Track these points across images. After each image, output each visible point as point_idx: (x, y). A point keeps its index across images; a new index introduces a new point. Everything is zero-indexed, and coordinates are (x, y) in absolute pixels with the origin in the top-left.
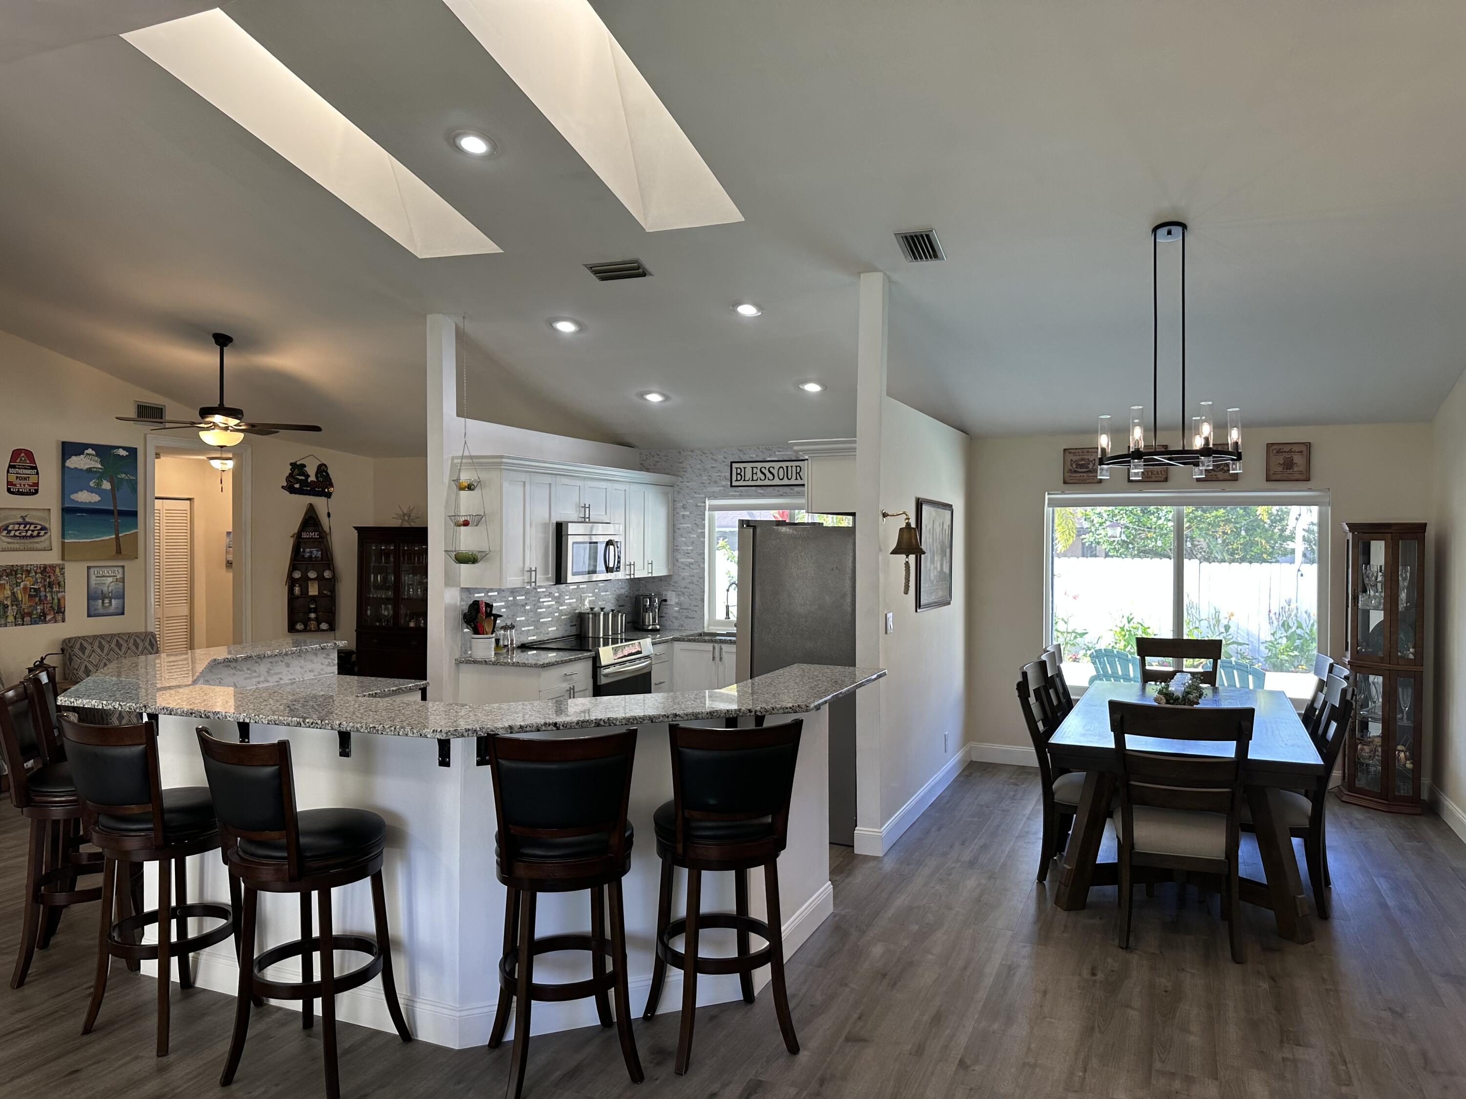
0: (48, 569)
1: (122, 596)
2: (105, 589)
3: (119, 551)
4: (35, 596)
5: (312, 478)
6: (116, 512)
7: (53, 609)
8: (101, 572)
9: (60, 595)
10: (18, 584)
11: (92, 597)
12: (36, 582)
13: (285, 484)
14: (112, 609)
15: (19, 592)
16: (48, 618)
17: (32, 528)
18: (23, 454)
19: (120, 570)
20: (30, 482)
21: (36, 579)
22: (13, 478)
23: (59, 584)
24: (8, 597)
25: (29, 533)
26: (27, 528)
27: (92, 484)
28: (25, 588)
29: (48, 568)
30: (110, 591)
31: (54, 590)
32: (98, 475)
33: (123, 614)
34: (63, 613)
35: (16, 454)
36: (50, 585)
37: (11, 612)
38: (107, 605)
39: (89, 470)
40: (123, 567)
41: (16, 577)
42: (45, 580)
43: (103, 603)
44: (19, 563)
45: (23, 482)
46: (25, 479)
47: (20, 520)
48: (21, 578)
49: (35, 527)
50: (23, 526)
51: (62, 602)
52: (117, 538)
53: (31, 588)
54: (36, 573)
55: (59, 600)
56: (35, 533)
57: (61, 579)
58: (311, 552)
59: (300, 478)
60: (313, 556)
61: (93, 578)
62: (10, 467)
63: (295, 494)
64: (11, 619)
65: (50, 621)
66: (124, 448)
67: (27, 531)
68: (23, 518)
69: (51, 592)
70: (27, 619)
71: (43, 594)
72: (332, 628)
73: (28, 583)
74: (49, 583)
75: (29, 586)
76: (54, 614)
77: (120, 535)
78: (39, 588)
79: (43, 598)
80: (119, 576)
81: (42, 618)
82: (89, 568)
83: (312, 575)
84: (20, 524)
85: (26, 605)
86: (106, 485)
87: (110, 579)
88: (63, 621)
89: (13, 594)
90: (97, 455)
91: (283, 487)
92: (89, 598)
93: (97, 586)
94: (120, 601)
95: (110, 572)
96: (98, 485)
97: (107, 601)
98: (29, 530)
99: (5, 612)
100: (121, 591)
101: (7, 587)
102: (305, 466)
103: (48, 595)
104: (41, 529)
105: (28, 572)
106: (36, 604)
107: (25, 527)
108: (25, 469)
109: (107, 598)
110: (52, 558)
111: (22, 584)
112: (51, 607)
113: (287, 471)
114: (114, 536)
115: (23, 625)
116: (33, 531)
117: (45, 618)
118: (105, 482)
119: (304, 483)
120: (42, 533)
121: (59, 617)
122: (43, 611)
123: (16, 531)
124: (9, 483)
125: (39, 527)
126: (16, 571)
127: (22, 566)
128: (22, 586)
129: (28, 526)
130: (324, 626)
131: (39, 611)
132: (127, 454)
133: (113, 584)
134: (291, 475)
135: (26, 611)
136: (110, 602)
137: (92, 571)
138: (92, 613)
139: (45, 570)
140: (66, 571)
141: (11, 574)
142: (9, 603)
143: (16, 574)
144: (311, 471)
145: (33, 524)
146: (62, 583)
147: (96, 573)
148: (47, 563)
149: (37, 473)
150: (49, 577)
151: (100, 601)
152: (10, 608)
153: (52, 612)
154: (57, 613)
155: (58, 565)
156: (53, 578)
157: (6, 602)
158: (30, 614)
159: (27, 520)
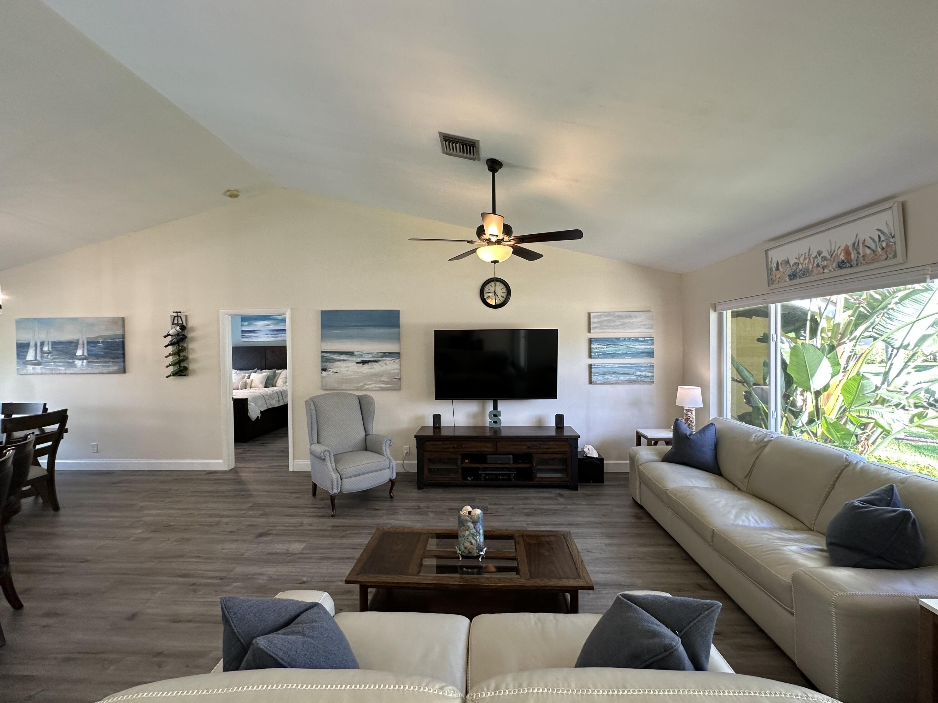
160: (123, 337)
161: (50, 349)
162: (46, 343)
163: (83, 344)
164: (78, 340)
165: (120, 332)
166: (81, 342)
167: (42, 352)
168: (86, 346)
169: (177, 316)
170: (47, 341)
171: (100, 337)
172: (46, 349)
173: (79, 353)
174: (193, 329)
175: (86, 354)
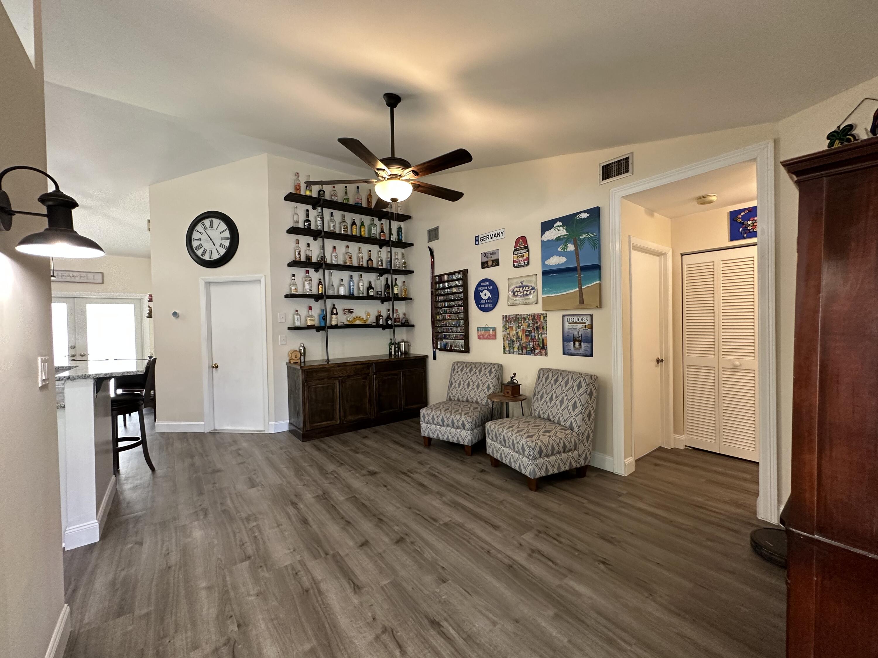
0: (536, 318)
1: (590, 340)
2: (576, 333)
3: (582, 302)
4: (529, 336)
6: (579, 268)
7: (539, 346)
8: (572, 320)
9: (543, 336)
10: (519, 327)
11: (566, 339)
12: (529, 326)
14: (582, 351)
15: (520, 332)
16: (537, 351)
17: (527, 289)
18: (521, 240)
19: (589, 318)
20: (524, 258)
21: (529, 324)
22: (516, 258)
23: (543, 327)
24: (514, 335)
25: (525, 292)
26: (524, 290)
27: (560, 249)
28: (523, 330)
29: (536, 316)
30: (580, 335)
31: (540, 332)
32: (564, 240)
33: (591, 355)
34: (546, 349)
35: (518, 240)
36: (538, 329)
37: (516, 344)
38: (577, 346)
39: (558, 239)
40: (591, 315)
41: (518, 322)
42: (534, 325)
43: (574, 344)
44: (519, 314)
45: (521, 259)
46: (522, 256)
47: (520, 284)
48: (521, 323)
49: (529, 288)
50: (521, 288)
51: (545, 341)
52: (581, 290)
53: (526, 330)
54: (529, 320)
55: (543, 340)
56: (528, 293)
57: (544, 324)
61: (566, 324)
62: (515, 250)
64: (516, 350)
65: (537, 354)
66: (585, 212)
67: (524, 291)
68: (522, 283)
69: (538, 334)
70: (524, 351)
71: (533, 334)
73: (524, 326)
74: (537, 327)
75: (525, 328)
76: (541, 349)
77: (583, 288)
78: (531, 330)
79: (533, 337)
80: (588, 323)
81: (532, 352)
82: (564, 316)
84: (520, 287)
85: (524, 340)
86: (571, 247)
87: (580, 326)
88: (546, 355)
89: (517, 333)
90: (563, 225)
92: (564, 340)
93: (570, 331)
94: (589, 345)
95: (580, 319)
96: (564, 249)
97: (577, 343)
98: (525, 290)
99: (513, 345)
100: (589, 335)
101: (514, 329)
103: (536, 335)
104: (532, 289)
105: (525, 319)
106: (529, 341)
107: (523, 289)
108: (522, 249)
109: (577, 341)
110: (537, 309)
111: (522, 327)
112: (538, 344)
114: (578, 289)
115: (522, 354)
116: (527, 291)
117: (535, 351)
118: (570, 245)
120: (532, 291)
121: (543, 352)
122: (533, 345)
123: (518, 292)
124: (515, 261)
125: (531, 288)
126: (518, 319)
127: (521, 315)
128: (521, 329)
129: (524, 288)
131: (531, 346)
132: (588, 215)
133: (582, 329)
135: (524, 345)
136: (580, 345)
137: (566, 318)
138: (566, 352)
139: (535, 318)
140: (548, 318)
141: (516, 320)
142: (515, 340)
143: (518, 320)
145: (527, 286)
146: (545, 327)
147: (569, 320)
148: (536, 313)
149: (528, 251)
150: (537, 323)
151: (572, 343)
152: (515, 342)
153: (539, 348)
154: (542, 349)
155: (543, 314)
156: (539, 324)
157: (513, 338)
158: (526, 348)
159: (524, 284)
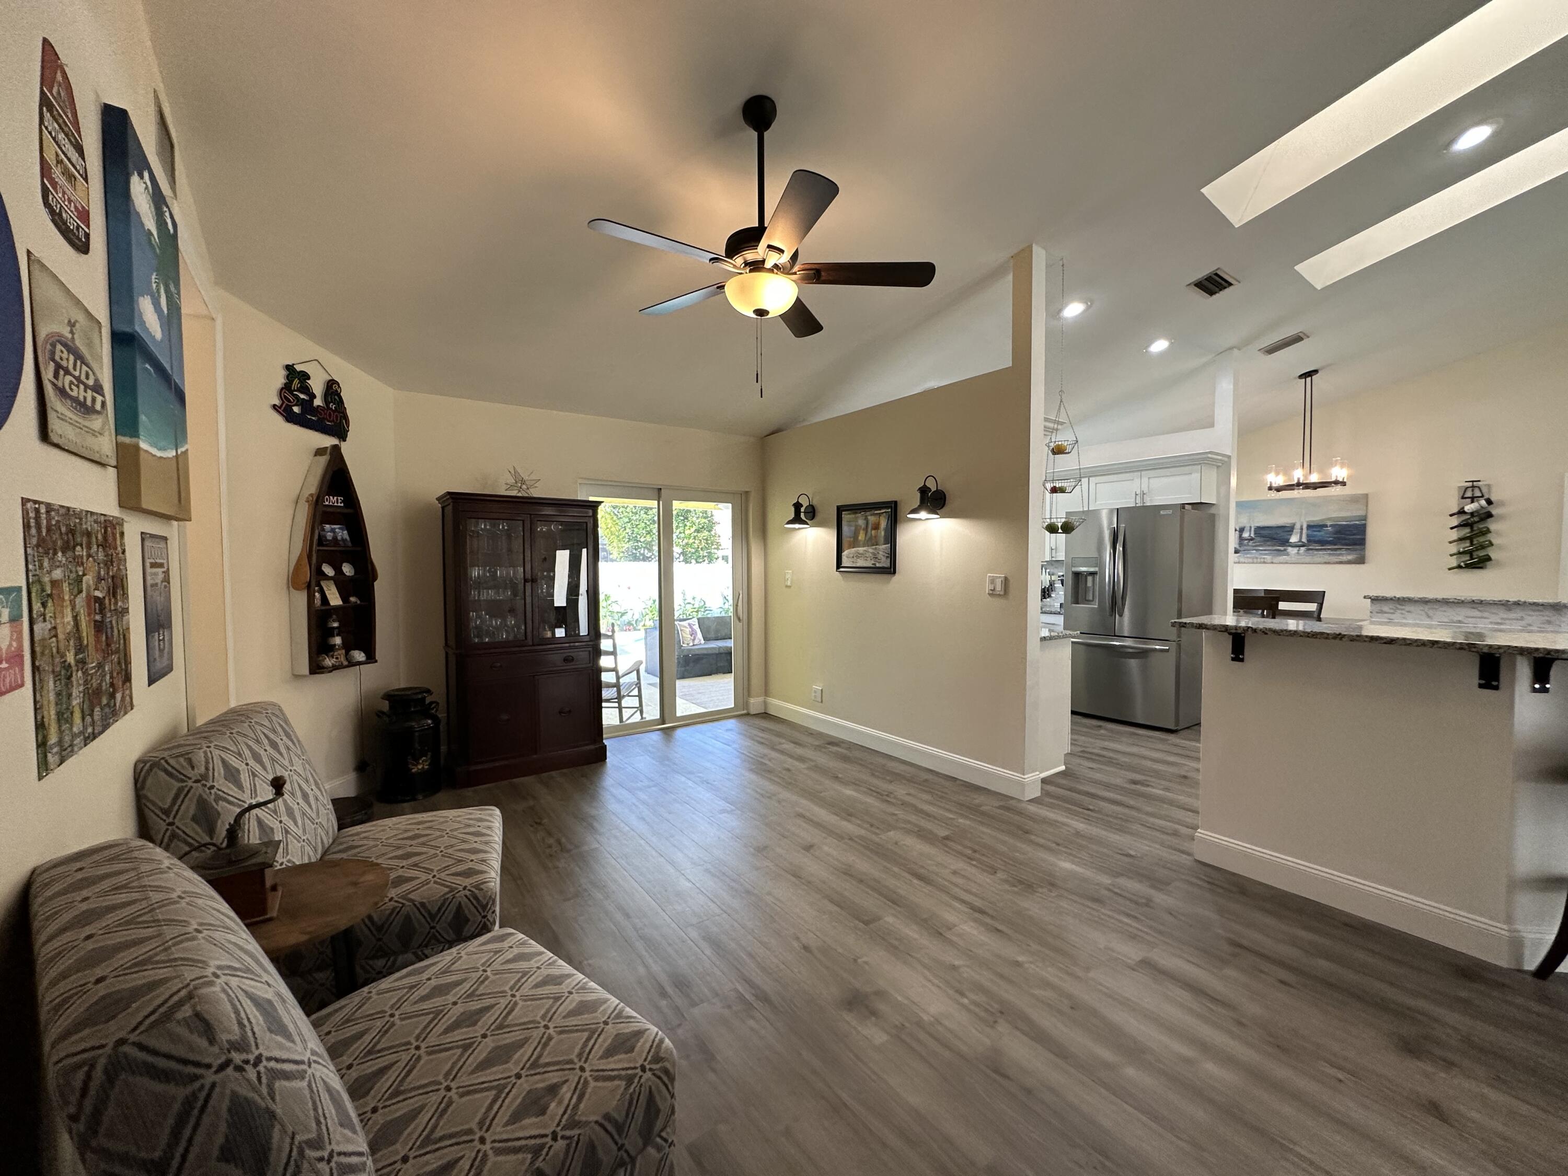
2: (158, 601)
3: (180, 496)
5: (318, 402)
11: (149, 625)
13: (277, 402)
14: (165, 658)
17: (84, 375)
18: (59, 76)
19: (165, 548)
20: (78, 199)
26: (78, 372)
27: (154, 283)
30: (162, 605)
31: (119, 604)
38: (162, 645)
40: (166, 540)
43: (159, 640)
46: (70, 178)
47: (69, 335)
49: (87, 376)
50: (72, 360)
52: (177, 458)
56: (89, 399)
58: (333, 531)
59: (302, 396)
60: (339, 538)
63: (295, 424)
72: (371, 658)
76: (123, 684)
83: (328, 570)
84: (68, 350)
85: (92, 663)
86: (164, 302)
91: (274, 407)
92: (148, 629)
93: (152, 591)
96: (158, 292)
97: (161, 634)
98: (80, 379)
102: (309, 378)
104: (95, 389)
107: (75, 368)
108: (67, 136)
113: (280, 379)
116: (85, 388)
119: (307, 405)
120: (98, 401)
125: (92, 379)
129: (79, 366)
130: (359, 656)
134: (287, 387)
136: (164, 638)
144: (317, 386)
145: (84, 362)
146: (125, 582)
147: (149, 554)
149: (86, 177)
151: (156, 636)
156: (116, 566)
159: (77, 340)
160: (1365, 518)
161: (1252, 535)
162: (1247, 529)
163: (1302, 529)
164: (1294, 524)
165: (1361, 513)
166: (1298, 526)
167: (1241, 539)
168: (1305, 531)
169: (1473, 487)
170: (1248, 526)
171: (1329, 519)
172: (1246, 535)
173: (1294, 539)
174: (1502, 504)
175: (1304, 540)
